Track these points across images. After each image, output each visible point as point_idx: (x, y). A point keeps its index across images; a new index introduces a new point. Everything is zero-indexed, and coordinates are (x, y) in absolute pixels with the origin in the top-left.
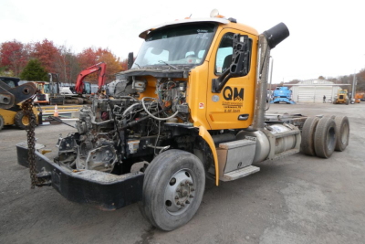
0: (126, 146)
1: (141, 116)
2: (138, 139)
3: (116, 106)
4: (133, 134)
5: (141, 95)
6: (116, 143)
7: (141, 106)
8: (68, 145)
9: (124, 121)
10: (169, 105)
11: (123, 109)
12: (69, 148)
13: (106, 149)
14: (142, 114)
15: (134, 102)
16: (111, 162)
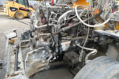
0: (60, 46)
1: (74, 22)
2: (69, 40)
3: (52, 13)
4: (66, 36)
5: (74, 4)
6: (51, 45)
7: (74, 13)
8: (26, 37)
9: (59, 26)
10: (98, 12)
11: (59, 16)
12: (27, 39)
13: (43, 49)
14: (74, 19)
15: (68, 9)
16: (47, 58)
